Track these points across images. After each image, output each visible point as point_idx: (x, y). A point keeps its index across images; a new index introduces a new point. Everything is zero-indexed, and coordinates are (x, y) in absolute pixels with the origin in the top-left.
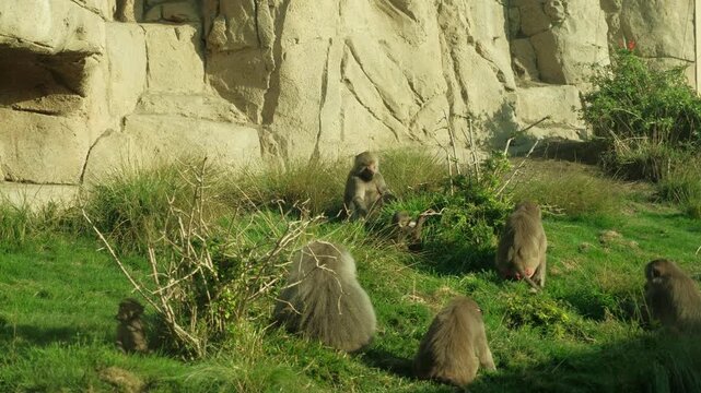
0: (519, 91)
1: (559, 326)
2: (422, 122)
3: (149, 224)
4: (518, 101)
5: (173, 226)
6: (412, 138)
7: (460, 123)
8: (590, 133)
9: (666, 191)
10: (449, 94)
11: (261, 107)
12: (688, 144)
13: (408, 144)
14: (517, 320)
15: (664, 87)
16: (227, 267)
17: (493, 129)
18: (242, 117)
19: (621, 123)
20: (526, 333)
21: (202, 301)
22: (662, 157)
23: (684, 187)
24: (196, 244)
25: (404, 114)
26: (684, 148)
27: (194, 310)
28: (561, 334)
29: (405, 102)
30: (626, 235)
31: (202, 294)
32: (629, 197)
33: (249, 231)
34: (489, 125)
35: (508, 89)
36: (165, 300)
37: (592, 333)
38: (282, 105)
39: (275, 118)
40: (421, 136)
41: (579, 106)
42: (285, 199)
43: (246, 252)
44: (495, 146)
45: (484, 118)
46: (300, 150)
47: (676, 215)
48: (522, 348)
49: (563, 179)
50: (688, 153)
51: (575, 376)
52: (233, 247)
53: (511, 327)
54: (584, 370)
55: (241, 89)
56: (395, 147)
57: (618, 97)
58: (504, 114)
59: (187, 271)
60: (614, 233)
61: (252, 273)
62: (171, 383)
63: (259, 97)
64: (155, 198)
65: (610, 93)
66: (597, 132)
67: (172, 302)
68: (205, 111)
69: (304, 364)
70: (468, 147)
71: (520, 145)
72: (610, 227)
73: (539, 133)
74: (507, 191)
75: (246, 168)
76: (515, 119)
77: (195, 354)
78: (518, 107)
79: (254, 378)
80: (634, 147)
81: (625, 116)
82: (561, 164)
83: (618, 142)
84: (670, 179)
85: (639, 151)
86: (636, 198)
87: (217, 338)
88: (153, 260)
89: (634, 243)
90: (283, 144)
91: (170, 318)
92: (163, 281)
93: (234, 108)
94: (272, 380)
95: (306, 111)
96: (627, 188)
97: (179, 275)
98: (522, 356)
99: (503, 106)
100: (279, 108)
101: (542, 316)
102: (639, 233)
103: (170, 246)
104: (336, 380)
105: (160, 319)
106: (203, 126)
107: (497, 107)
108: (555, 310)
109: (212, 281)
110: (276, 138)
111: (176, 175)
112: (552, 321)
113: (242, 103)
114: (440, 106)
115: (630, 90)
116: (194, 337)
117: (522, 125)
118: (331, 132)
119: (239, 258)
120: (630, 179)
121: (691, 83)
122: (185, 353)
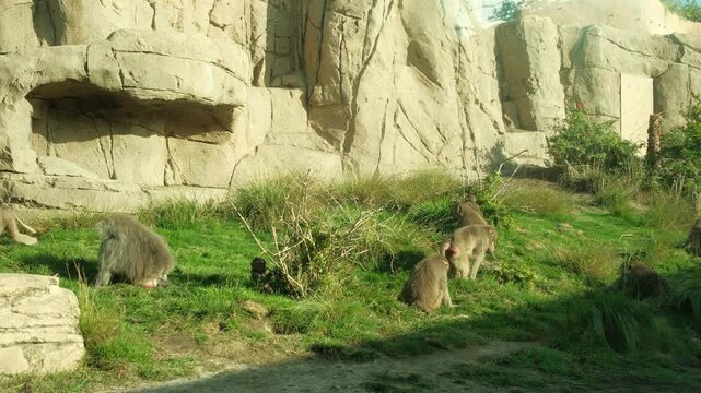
0: (507, 135)
1: (531, 283)
2: (445, 153)
3: (272, 213)
4: (507, 142)
5: (287, 215)
6: (439, 163)
7: (469, 153)
8: (552, 162)
9: (601, 199)
10: (463, 136)
11: (343, 142)
12: (616, 170)
13: (436, 167)
14: (505, 278)
15: (600, 133)
16: (321, 240)
17: (490, 158)
18: (331, 147)
19: (572, 156)
20: (510, 287)
21: (305, 261)
22: (599, 178)
23: (613, 197)
24: (302, 225)
25: (433, 147)
26: (613, 173)
27: (300, 266)
28: (533, 288)
29: (435, 140)
30: (576, 227)
31: (304, 258)
32: (577, 203)
33: (335, 219)
34: (487, 156)
35: (500, 133)
36: (282, 259)
37: (552, 288)
38: (356, 140)
39: (352, 149)
40: (444, 162)
41: (545, 145)
42: (358, 197)
43: (334, 230)
44: (492, 168)
45: (485, 152)
46: (367, 169)
47: (607, 215)
48: (508, 297)
49: (535, 190)
50: (615, 176)
51: (541, 314)
52: (326, 226)
53: (500, 283)
54: (547, 311)
55: (331, 130)
56: (428, 168)
57: (571, 139)
58: (497, 149)
59: (296, 241)
60: (567, 225)
61: (337, 244)
62: (285, 311)
63: (342, 136)
64: (276, 196)
65: (565, 137)
66: (557, 161)
67: (287, 261)
68: (308, 143)
69: (369, 302)
70: (475, 169)
71: (509, 169)
72: (565, 221)
73: (520, 162)
74: (500, 197)
75: (333, 179)
76: (504, 153)
77: (300, 295)
78: (507, 144)
79: (337, 310)
80: (581, 171)
81: (575, 151)
82: (533, 182)
83: (570, 168)
84: (604, 191)
85: (584, 174)
86: (582, 203)
87: (314, 285)
88: (275, 234)
89: (580, 232)
90: (356, 165)
91: (285, 270)
92: (281, 247)
93: (326, 142)
94: (349, 312)
95: (371, 144)
96: (576, 197)
97: (290, 244)
98: (507, 301)
99: (497, 145)
100: (354, 143)
101: (521, 276)
102: (583, 226)
103: (286, 226)
104: (388, 313)
105: (278, 272)
106: (306, 152)
107: (493, 145)
108: (529, 272)
109: (311, 248)
110: (352, 161)
111: (289, 183)
112: (527, 279)
113: (331, 139)
114: (457, 143)
115: (578, 135)
116: (299, 283)
117: (508, 156)
118: (387, 158)
119: (329, 235)
120: (577, 191)
121: (618, 131)
122: (294, 294)
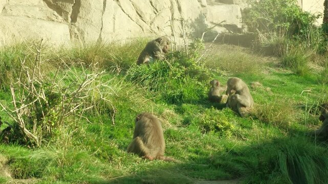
0: (208, 7)
1: (229, 132)
2: (157, 23)
3: (10, 75)
4: (208, 13)
5: (23, 77)
6: (152, 31)
7: (177, 24)
8: (246, 30)
9: (286, 62)
10: (172, 8)
11: (70, 13)
12: (298, 37)
13: (149, 35)
14: (207, 128)
15: (285, 6)
16: (53, 98)
17: (195, 27)
18: (60, 17)
19: (262, 25)
20: (212, 136)
21: (39, 117)
22: (284, 44)
23: (295, 59)
24: (37, 86)
25: (147, 18)
26: (295, 39)
27: (35, 121)
28: (230, 136)
29: (148, 12)
30: (265, 85)
31: (39, 114)
32: (266, 64)
33: (64, 79)
34: (192, 25)
35: (203, 6)
36: (19, 115)
37: (246, 136)
38: (82, 12)
39: (78, 19)
40: (156, 30)
41: (240, 16)
42: (83, 61)
43: (64, 90)
44: (196, 36)
45: (190, 22)
46: (91, 37)
47: (291, 74)
48: (210, 144)
49: (232, 54)
50: (297, 42)
51: (237, 158)
52: (58, 86)
53: (203, 132)
54: (242, 155)
55: (60, 3)
56: (143, 36)
57: (261, 11)
58: (200, 20)
59: (31, 100)
60: (258, 83)
61: (67, 102)
62: (22, 160)
63: (69, 8)
64: (13, 61)
65: (257, 9)
66: (250, 29)
67: (24, 116)
68: (40, 15)
69: (94, 150)
70: (182, 36)
71: (210, 37)
72: (256, 80)
73: (220, 30)
74: (202, 61)
75: (63, 46)
76: (206, 22)
77: (35, 145)
78: (208, 16)
79: (67, 158)
80: (269, 38)
81: (264, 21)
82: (230, 47)
83: (261, 35)
84: (288, 54)
85: (272, 40)
86: (270, 65)
87: (47, 136)
88: (13, 94)
89: (268, 89)
90: (82, 33)
91: (22, 125)
92: (18, 105)
93: (56, 13)
94: (77, 159)
95: (95, 16)
96: (265, 60)
97: (26, 103)
98: (209, 147)
99: (200, 16)
100: (80, 14)
101: (220, 126)
102: (271, 84)
103: (22, 87)
104: (111, 159)
105: (17, 126)
106: (39, 23)
107: (197, 16)
108: (227, 123)
109: (45, 106)
110: (79, 30)
111: (24, 49)
112: (226, 129)
113: (60, 11)
114: (166, 14)
115: (267, 8)
116: (34, 135)
117: (210, 26)
118: (108, 27)
119: (60, 93)
120: (266, 55)
121: (299, 4)
122: (30, 144)
